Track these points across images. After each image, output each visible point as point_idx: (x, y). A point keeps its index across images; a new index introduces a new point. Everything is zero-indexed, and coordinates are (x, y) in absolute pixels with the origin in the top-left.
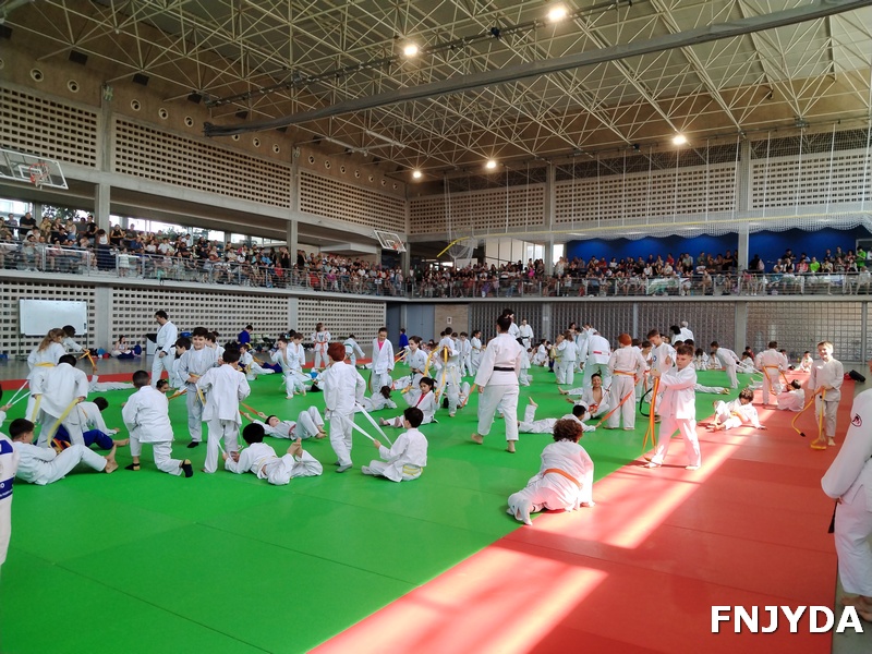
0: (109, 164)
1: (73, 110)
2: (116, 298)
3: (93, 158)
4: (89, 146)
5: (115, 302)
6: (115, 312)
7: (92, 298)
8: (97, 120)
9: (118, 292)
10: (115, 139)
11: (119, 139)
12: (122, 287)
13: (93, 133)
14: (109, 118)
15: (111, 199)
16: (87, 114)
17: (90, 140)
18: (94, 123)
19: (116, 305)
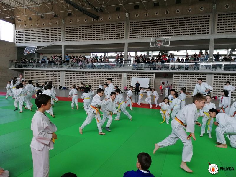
0: (214, 31)
1: (201, 17)
2: (215, 78)
3: (208, 31)
4: (207, 27)
5: (215, 79)
6: (215, 83)
7: (205, 78)
8: (210, 17)
9: (216, 76)
10: (217, 21)
11: (219, 21)
12: (218, 74)
13: (208, 22)
14: (215, 15)
15: (215, 43)
16: (206, 16)
17: (207, 25)
18: (209, 19)
19: (215, 81)
